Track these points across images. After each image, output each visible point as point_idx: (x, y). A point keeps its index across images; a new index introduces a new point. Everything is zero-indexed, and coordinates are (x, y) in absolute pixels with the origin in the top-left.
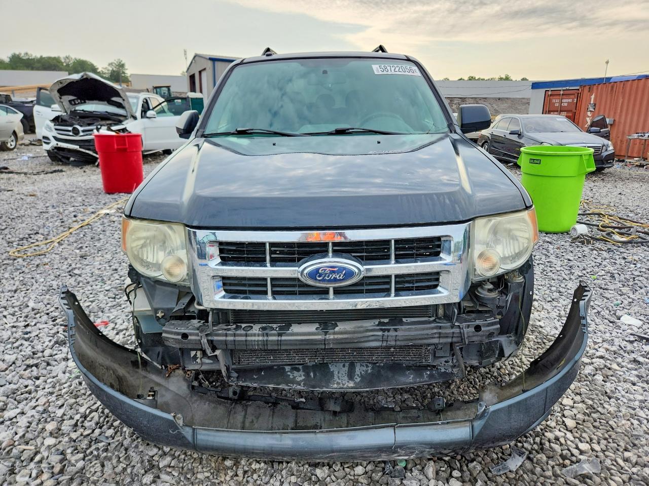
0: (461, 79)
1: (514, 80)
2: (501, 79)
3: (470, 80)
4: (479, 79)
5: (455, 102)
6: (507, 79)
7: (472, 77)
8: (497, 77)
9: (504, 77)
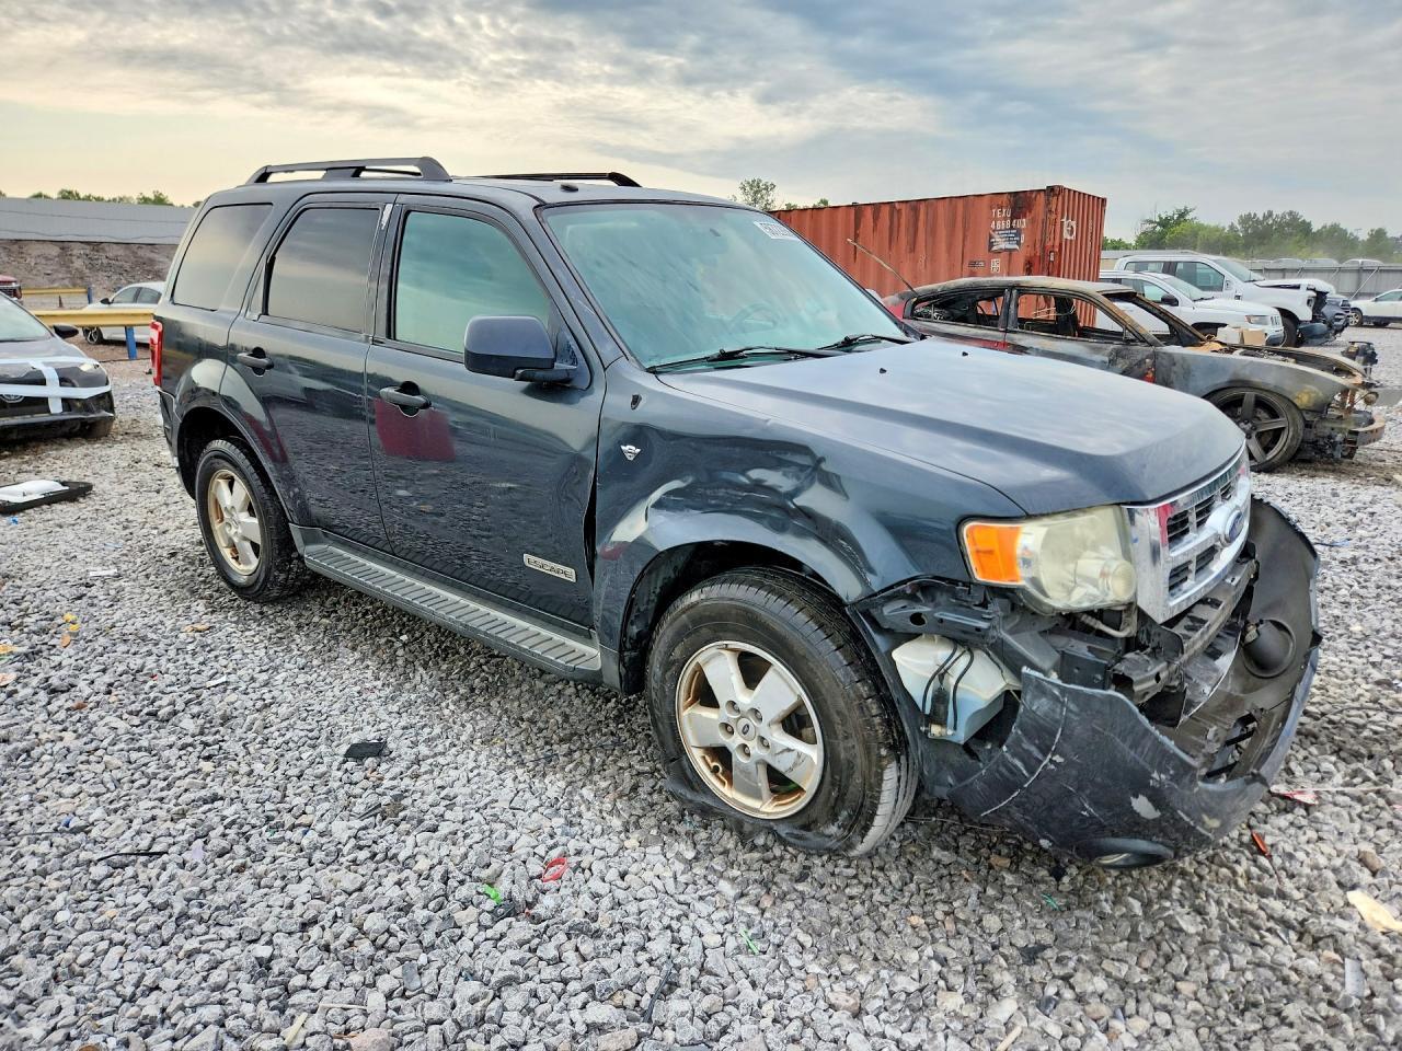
0: (39, 196)
1: (177, 203)
2: (146, 200)
3: (64, 198)
4: (88, 198)
5: (75, 252)
6: (160, 201)
7: (70, 193)
8: (134, 196)
9: (152, 197)
